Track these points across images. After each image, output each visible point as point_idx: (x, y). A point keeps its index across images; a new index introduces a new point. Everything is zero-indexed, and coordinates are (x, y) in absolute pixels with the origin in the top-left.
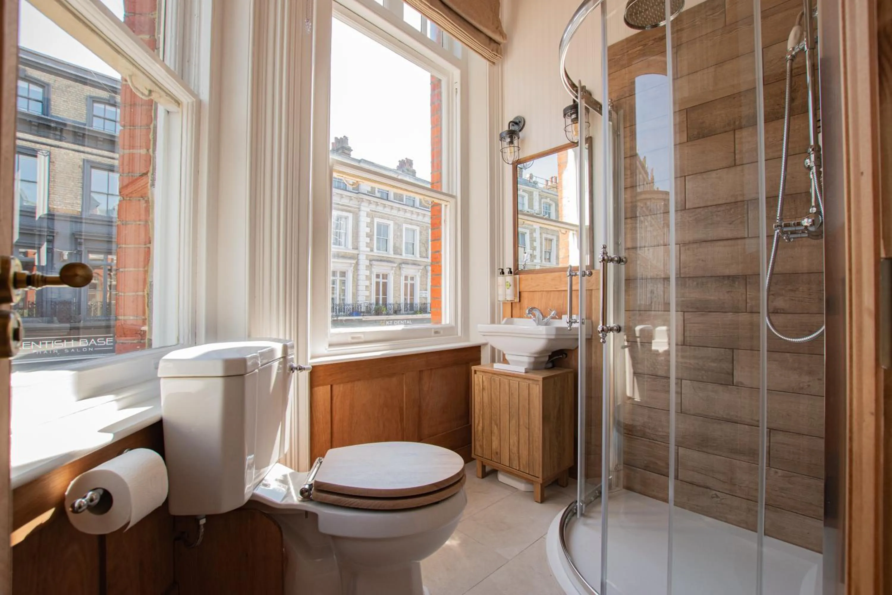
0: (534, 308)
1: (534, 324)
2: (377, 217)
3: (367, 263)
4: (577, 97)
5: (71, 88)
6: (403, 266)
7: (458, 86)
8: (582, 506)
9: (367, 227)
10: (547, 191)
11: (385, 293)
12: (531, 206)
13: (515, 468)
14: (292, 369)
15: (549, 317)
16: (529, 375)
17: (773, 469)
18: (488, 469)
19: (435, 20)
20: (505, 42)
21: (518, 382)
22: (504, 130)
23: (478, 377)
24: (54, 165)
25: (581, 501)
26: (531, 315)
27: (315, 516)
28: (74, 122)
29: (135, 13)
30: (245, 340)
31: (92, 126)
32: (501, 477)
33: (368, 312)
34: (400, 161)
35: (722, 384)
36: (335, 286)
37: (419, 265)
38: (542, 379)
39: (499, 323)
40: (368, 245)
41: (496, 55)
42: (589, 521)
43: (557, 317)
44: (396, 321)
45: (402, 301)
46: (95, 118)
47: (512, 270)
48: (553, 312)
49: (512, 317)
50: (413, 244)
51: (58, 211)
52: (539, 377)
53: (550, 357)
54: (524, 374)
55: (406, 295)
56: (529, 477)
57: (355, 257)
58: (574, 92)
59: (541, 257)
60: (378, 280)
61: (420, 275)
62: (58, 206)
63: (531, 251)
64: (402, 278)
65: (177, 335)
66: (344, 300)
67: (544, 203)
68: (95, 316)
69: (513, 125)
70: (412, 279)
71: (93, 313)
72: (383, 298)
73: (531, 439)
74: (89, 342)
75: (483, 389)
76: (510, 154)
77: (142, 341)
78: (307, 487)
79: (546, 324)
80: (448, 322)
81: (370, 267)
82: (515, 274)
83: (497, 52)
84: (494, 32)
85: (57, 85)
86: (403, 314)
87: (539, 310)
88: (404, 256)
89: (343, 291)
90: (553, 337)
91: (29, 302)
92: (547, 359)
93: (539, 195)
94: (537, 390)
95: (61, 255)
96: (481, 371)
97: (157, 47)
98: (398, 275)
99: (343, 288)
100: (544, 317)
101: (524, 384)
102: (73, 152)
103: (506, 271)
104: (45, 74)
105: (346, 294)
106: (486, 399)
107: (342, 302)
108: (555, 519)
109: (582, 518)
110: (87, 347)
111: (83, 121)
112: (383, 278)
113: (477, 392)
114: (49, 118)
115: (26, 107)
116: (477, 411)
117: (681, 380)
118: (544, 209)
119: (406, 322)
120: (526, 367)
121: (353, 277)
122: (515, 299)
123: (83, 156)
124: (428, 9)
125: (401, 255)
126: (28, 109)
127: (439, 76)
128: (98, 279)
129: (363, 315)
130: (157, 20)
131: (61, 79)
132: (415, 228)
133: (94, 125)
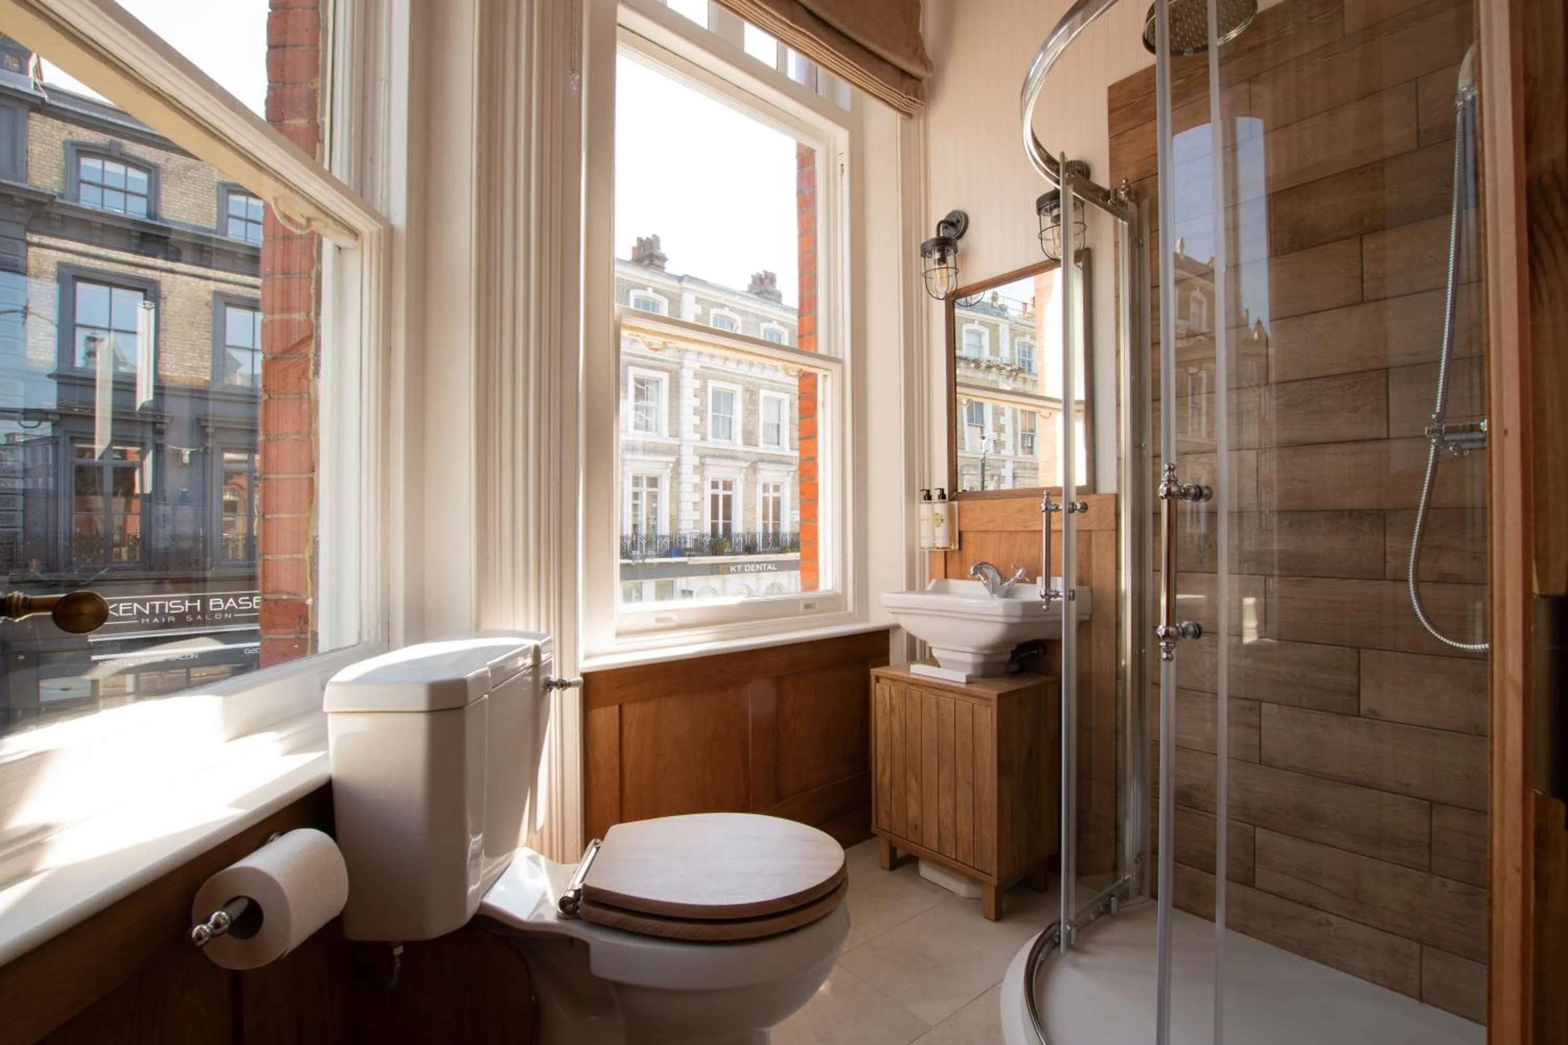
0: (986, 563)
1: (986, 592)
2: (714, 379)
3: (696, 461)
4: (1057, 182)
5: (192, 171)
6: (760, 465)
7: (845, 160)
8: (1070, 932)
9: (695, 396)
10: (1026, 322)
11: (727, 516)
12: (995, 350)
13: (948, 855)
14: (549, 685)
15: (1012, 580)
16: (974, 689)
17: (1438, 878)
18: (900, 853)
19: (800, 48)
20: (929, 75)
21: (953, 700)
22: (930, 238)
23: (882, 689)
24: (165, 303)
25: (1069, 922)
26: (980, 575)
27: (585, 946)
28: (196, 228)
29: (284, 83)
30: (469, 637)
31: (226, 234)
32: (925, 871)
33: (699, 549)
34: (752, 276)
35: (1338, 713)
36: (638, 502)
37: (789, 464)
38: (995, 698)
39: (923, 591)
40: (697, 428)
41: (914, 101)
42: (1084, 960)
43: (1027, 580)
44: (748, 566)
45: (759, 529)
46: (230, 220)
47: (946, 492)
48: (1021, 571)
49: (946, 577)
50: (778, 426)
51: (172, 381)
52: (991, 691)
53: (1014, 654)
54: (964, 686)
55: (765, 517)
56: (973, 872)
57: (675, 451)
58: (1054, 174)
59: (1015, 446)
60: (715, 491)
61: (791, 481)
62: (172, 372)
63: (995, 433)
64: (758, 487)
65: (359, 628)
66: (654, 527)
67: (1019, 345)
68: (235, 558)
69: (946, 227)
70: (777, 488)
71: (230, 551)
72: (724, 524)
73: (976, 804)
74: (225, 602)
75: (892, 710)
76: (941, 282)
77: (303, 636)
78: (571, 894)
79: (1008, 594)
80: (829, 587)
81: (700, 468)
82: (951, 499)
83: (916, 96)
84: (908, 59)
85: (170, 166)
86: (760, 553)
87: (994, 567)
88: (763, 447)
89: (654, 511)
90: (1017, 620)
91: (129, 535)
92: (1008, 657)
93: (1011, 329)
94: (988, 717)
95: (179, 455)
96: (887, 678)
97: (321, 138)
98: (750, 483)
99: (654, 505)
100: (1004, 578)
101: (964, 705)
102: (197, 280)
103: (935, 494)
104: (151, 149)
105: (658, 517)
106: (896, 729)
107: (651, 532)
108: (1020, 953)
109: (1071, 955)
110: (223, 612)
111: (213, 226)
112: (725, 489)
113: (880, 714)
114: (158, 223)
115: (122, 207)
116: (880, 748)
117: (1260, 702)
118: (1019, 355)
119: (767, 567)
120: (968, 673)
121: (671, 487)
122: (951, 545)
123: (212, 285)
124: (786, 28)
125: (757, 445)
126: (125, 210)
127: (810, 143)
128: (239, 495)
129: (690, 556)
130: (319, 92)
131: (178, 156)
132: (781, 397)
133: (230, 231)
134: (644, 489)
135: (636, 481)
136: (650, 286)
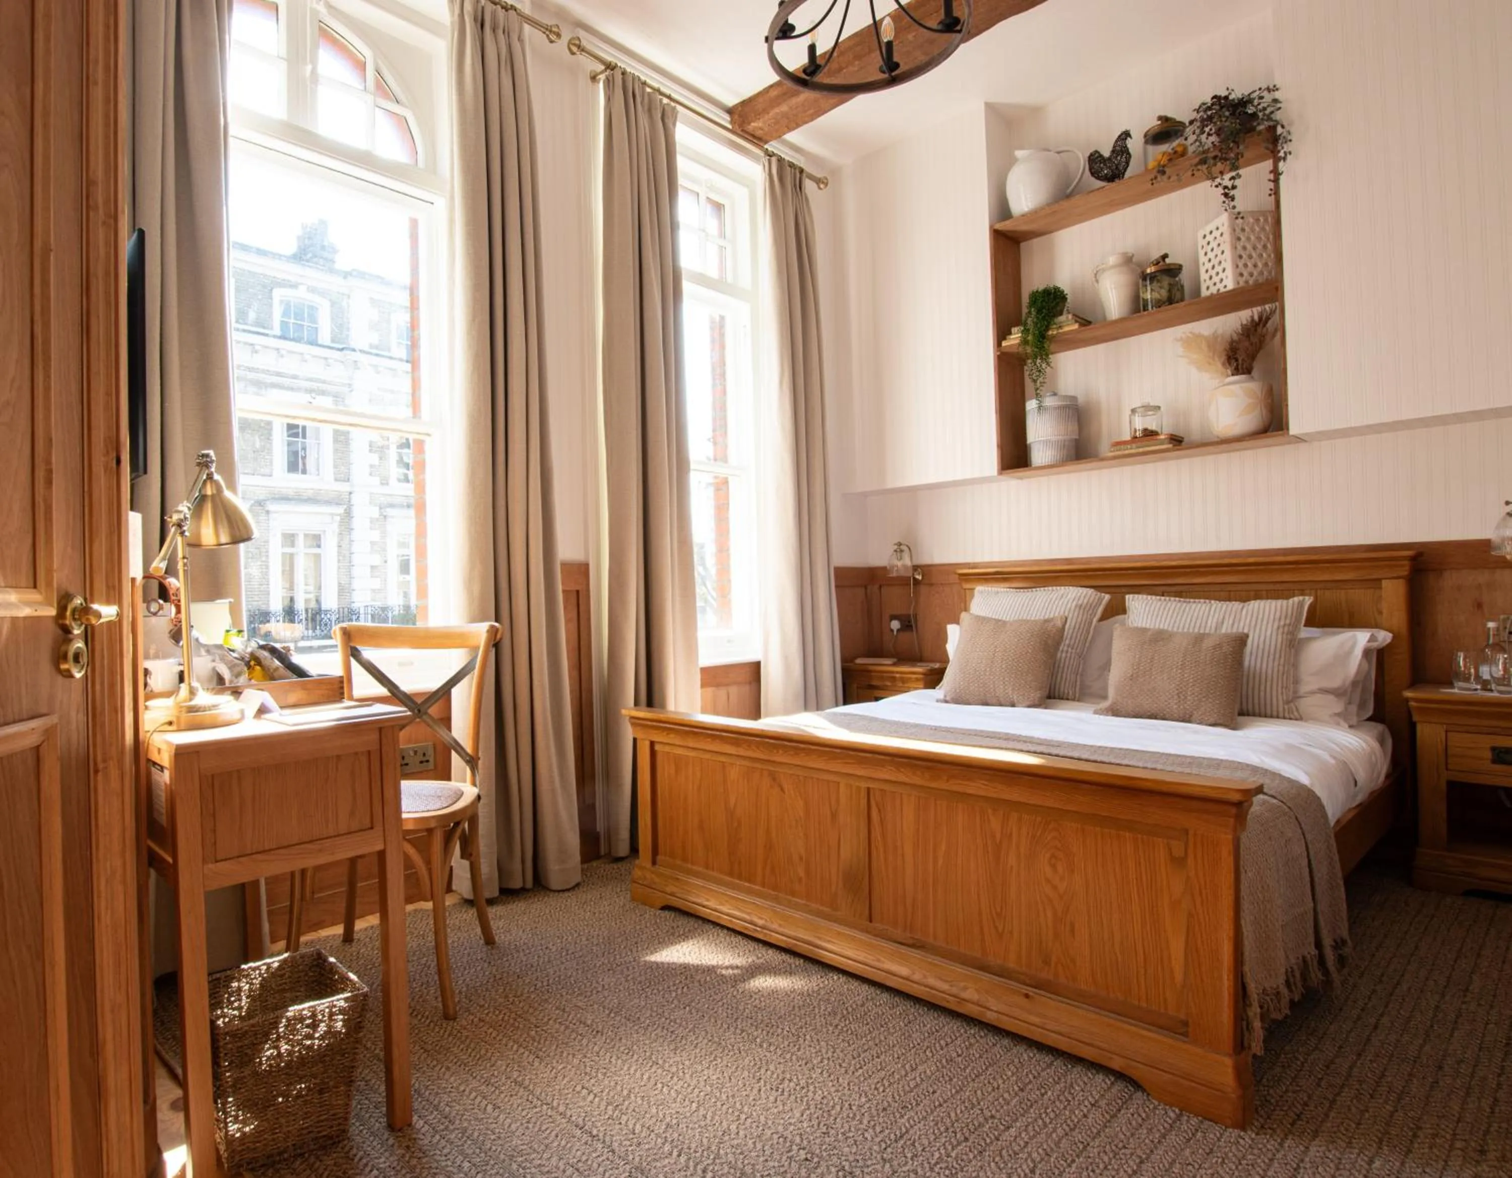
134: (301, 549)
135: (290, 539)
136: (302, 284)
